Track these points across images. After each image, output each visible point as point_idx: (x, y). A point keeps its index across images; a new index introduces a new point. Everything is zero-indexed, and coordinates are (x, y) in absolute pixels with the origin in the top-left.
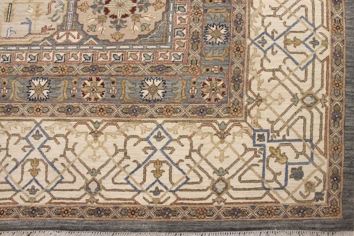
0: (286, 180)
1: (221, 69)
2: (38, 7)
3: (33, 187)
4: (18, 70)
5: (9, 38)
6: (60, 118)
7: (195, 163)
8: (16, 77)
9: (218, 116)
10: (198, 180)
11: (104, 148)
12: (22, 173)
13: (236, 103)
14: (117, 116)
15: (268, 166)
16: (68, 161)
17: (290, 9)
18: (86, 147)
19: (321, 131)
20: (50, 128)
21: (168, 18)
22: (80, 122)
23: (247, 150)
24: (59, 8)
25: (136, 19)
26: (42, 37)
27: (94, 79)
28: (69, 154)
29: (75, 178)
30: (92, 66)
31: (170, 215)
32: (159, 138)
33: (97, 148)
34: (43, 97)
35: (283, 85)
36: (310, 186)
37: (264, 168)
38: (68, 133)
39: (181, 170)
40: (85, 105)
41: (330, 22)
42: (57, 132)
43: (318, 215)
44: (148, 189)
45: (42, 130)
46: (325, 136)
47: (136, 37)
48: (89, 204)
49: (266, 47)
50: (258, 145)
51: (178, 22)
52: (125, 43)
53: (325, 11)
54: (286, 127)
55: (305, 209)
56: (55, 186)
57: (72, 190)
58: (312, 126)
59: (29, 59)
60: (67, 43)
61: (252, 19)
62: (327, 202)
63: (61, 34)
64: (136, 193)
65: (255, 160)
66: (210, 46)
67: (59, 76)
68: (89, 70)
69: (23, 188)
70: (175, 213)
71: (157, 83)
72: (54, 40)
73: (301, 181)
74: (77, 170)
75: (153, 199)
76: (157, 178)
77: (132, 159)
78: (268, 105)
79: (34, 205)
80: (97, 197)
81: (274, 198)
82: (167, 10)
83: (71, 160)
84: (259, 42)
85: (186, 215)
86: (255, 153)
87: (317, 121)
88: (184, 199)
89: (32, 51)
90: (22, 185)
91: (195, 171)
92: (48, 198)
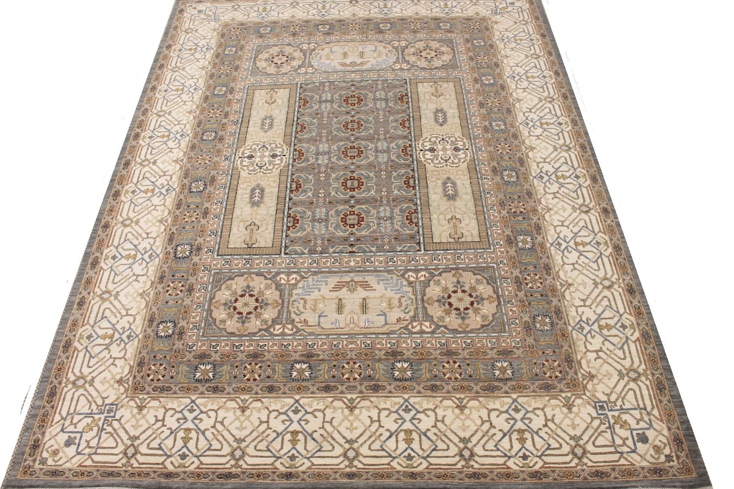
0: (635, 444)
1: (554, 352)
2: (389, 301)
3: (409, 455)
4: (381, 354)
5: (368, 328)
6: (426, 394)
7: (552, 431)
8: (380, 360)
9: (561, 391)
10: (558, 446)
11: (471, 420)
12: (397, 441)
13: (573, 379)
14: (477, 392)
15: (615, 432)
16: (440, 431)
17: (595, 299)
18: (455, 419)
19: (651, 400)
20: (418, 403)
21: (501, 310)
22: (445, 398)
23: (593, 419)
24: (409, 302)
25: (477, 311)
26: (398, 327)
27: (451, 361)
28: (439, 424)
29: (448, 446)
30: (448, 351)
31: (542, 477)
32: (517, 410)
33: (465, 420)
34: (407, 377)
35: (608, 363)
36: (657, 449)
37: (612, 434)
38: (436, 408)
39: (542, 438)
40: (448, 384)
41: (631, 308)
42: (425, 406)
43: (674, 475)
44: (516, 454)
45: (411, 405)
46: (657, 405)
47: (479, 326)
48: (465, 469)
49: (585, 332)
50: (601, 414)
51: (510, 313)
52: (471, 331)
53: (624, 300)
54: (620, 399)
55: (661, 470)
56: (430, 453)
57: (447, 457)
58: (642, 396)
59: (389, 345)
60: (422, 332)
61: (568, 309)
62: (678, 463)
63: (415, 324)
64: (506, 458)
65: (603, 427)
66: (541, 332)
67: (420, 359)
68: (445, 355)
69: (400, 455)
70: (546, 475)
71: (505, 364)
72: (409, 329)
73: (648, 445)
74: (449, 439)
75: (523, 464)
76: (523, 445)
77: (498, 429)
78: (600, 380)
79: (412, 470)
80: (472, 463)
81: (629, 461)
82: (499, 303)
83: (442, 430)
84: (579, 328)
85: (556, 477)
86: (601, 420)
87: (645, 392)
88: (550, 463)
89: (390, 338)
90: (399, 452)
91: (554, 438)
92: (425, 464)
